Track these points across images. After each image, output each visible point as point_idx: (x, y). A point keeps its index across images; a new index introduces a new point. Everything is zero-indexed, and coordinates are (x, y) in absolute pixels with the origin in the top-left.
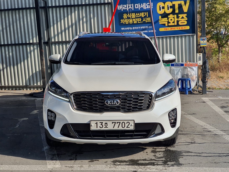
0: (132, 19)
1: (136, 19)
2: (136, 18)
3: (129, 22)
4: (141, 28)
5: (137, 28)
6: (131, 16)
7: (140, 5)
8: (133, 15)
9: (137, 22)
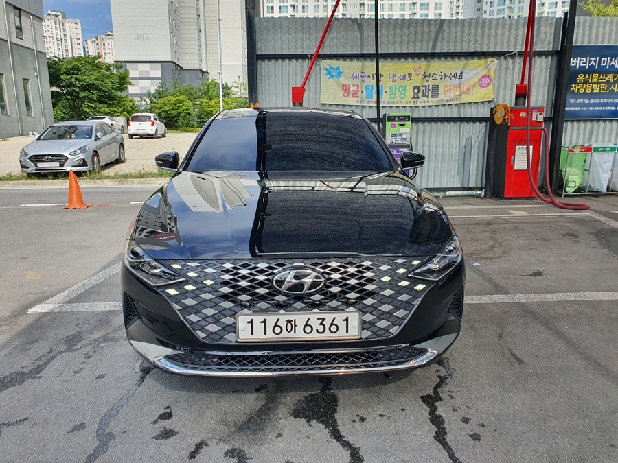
0: (593, 84)
1: (599, 86)
2: (599, 83)
3: (585, 90)
4: (605, 101)
5: (598, 101)
6: (592, 80)
7: (611, 60)
8: (595, 78)
9: (600, 90)
